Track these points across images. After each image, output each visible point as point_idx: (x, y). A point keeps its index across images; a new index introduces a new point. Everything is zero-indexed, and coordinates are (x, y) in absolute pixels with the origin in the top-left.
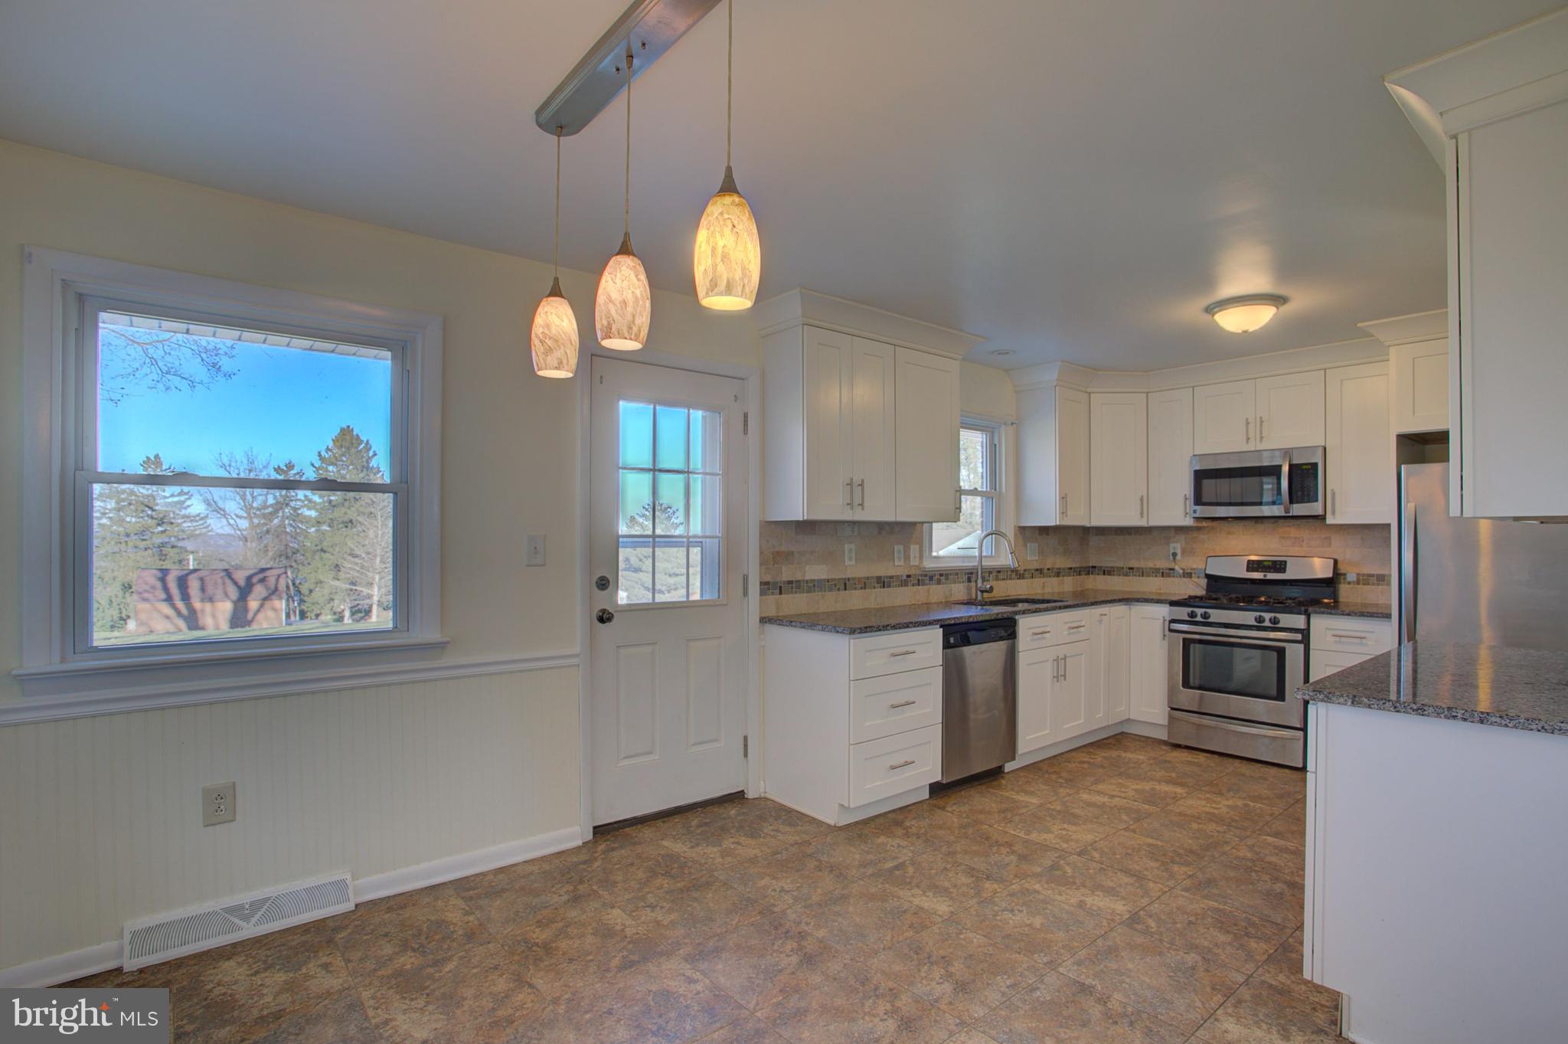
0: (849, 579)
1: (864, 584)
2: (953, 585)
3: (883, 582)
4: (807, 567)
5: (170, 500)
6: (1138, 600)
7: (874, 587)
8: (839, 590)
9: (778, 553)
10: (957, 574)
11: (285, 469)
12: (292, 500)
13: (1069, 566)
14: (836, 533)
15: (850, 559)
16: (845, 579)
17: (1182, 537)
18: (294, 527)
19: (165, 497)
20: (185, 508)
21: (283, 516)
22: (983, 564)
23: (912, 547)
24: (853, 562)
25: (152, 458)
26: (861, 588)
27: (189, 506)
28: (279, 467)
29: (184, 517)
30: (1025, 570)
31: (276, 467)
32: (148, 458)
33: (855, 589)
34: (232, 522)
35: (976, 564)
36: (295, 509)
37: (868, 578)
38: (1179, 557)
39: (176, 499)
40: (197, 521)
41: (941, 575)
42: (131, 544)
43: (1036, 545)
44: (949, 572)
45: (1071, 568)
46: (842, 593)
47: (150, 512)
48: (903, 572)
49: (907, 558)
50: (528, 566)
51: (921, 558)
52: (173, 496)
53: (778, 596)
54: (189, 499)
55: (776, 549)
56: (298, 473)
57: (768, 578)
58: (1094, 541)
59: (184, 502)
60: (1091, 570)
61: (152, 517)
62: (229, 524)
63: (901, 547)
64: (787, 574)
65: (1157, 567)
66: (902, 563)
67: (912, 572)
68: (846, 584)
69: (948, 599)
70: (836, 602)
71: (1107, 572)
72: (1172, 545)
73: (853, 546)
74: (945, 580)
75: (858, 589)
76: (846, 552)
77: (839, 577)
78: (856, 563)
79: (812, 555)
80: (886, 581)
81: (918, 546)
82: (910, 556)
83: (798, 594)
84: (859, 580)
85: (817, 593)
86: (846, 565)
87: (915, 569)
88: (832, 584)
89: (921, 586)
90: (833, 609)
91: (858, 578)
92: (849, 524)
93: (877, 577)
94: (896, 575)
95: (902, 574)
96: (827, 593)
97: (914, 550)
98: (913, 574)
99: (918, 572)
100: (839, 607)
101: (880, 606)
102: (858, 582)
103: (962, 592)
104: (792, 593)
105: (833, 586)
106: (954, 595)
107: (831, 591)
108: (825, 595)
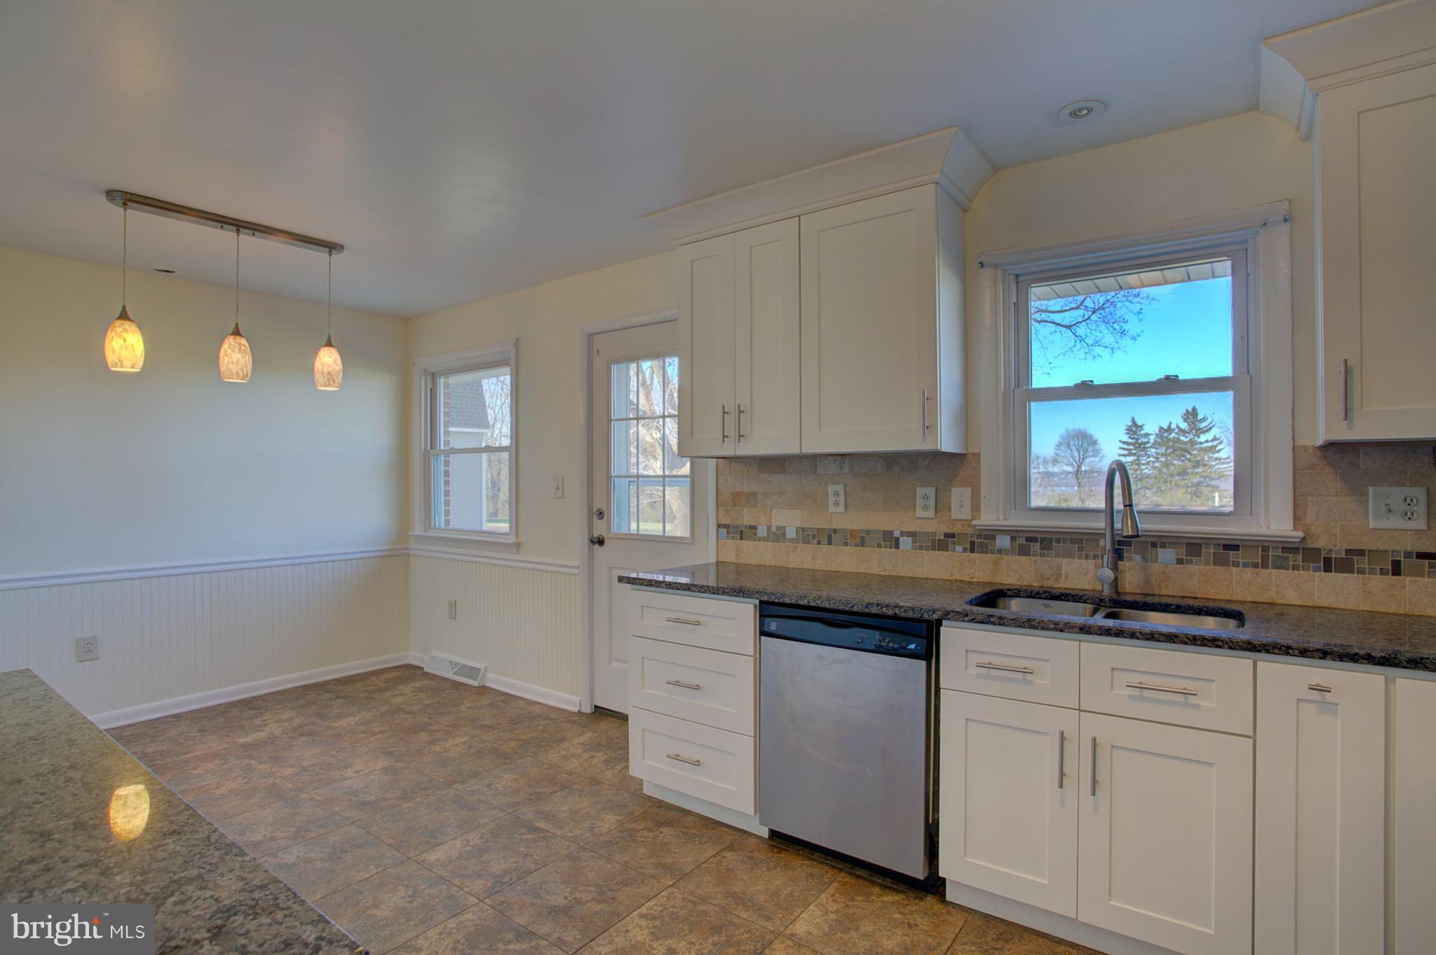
0: (835, 531)
1: (861, 539)
2: (1065, 561)
3: (893, 539)
4: (774, 512)
5: (1205, 445)
7: (879, 546)
8: (819, 543)
9: (738, 494)
14: (816, 471)
15: (836, 504)
16: (829, 529)
19: (1201, 443)
20: (1218, 451)
23: (955, 491)
24: (841, 509)
25: (1190, 410)
26: (856, 545)
27: (1220, 450)
29: (1217, 459)
33: (846, 544)
37: (868, 532)
39: (1210, 444)
40: (1227, 463)
41: (1029, 539)
42: (1174, 483)
43: (1419, 493)
44: (1053, 536)
46: (825, 548)
47: (1188, 456)
48: (939, 529)
49: (941, 505)
50: (555, 498)
51: (976, 508)
52: (1207, 441)
53: (739, 542)
54: (1221, 443)
55: (737, 490)
57: (726, 521)
59: (1216, 446)
61: (1190, 460)
63: (931, 492)
64: (747, 518)
66: (930, 513)
67: (958, 529)
68: (830, 537)
69: (1049, 583)
70: (813, 558)
73: (840, 488)
74: (1041, 549)
75: (851, 546)
76: (830, 494)
77: (819, 527)
78: (846, 510)
79: (780, 497)
80: (901, 538)
81: (969, 489)
82: (950, 503)
83: (762, 542)
84: (853, 534)
85: (787, 544)
86: (830, 511)
87: (963, 525)
88: (809, 535)
89: (978, 552)
90: (809, 566)
91: (851, 530)
92: (835, 458)
93: (884, 531)
94: (921, 531)
95: (934, 530)
96: (801, 544)
97: (959, 497)
98: (959, 532)
99: (970, 531)
100: (818, 565)
101: (887, 574)
102: (851, 535)
103: (1090, 576)
104: (755, 540)
105: (811, 537)
106: (1067, 577)
107: (808, 543)
108: (797, 548)
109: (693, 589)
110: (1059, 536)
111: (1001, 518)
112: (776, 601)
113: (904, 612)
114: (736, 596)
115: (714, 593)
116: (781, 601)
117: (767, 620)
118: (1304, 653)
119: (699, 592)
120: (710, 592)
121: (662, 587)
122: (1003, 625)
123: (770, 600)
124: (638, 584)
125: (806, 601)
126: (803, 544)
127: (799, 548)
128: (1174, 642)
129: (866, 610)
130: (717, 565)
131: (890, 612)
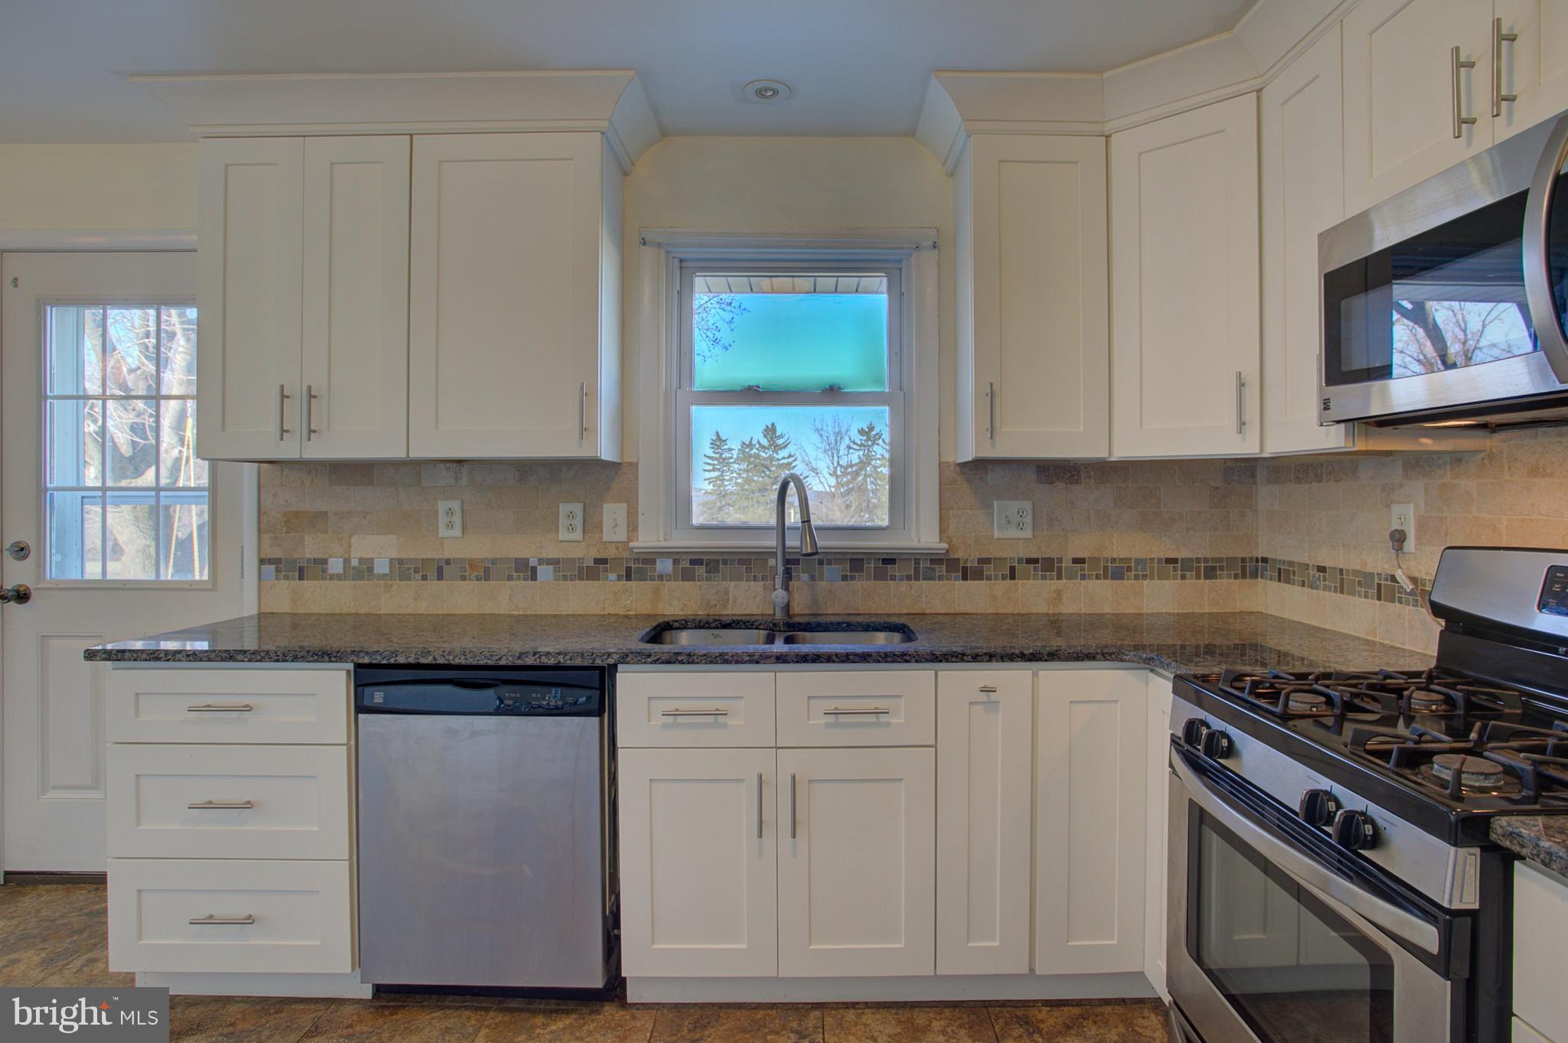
0: (448, 562)
1: (485, 571)
2: (732, 584)
3: (528, 569)
4: (354, 539)
5: (782, 462)
7: (510, 578)
8: (424, 578)
9: (296, 514)
10: (741, 562)
11: (867, 430)
12: (872, 459)
13: (1164, 555)
14: (420, 481)
15: (450, 525)
16: (440, 560)
18: (875, 484)
19: (779, 460)
20: (792, 469)
21: (865, 474)
23: (608, 508)
24: (457, 532)
25: (770, 427)
26: (478, 579)
27: (794, 467)
28: (862, 429)
30: (982, 561)
31: (860, 429)
32: (767, 427)
33: (463, 578)
34: (823, 480)
36: (875, 467)
37: (494, 561)
38: (1410, 545)
41: (694, 562)
42: (755, 499)
43: (1027, 505)
44: (720, 558)
45: (1169, 561)
46: (433, 585)
47: (768, 473)
48: (588, 554)
49: (591, 524)
51: (633, 527)
52: (784, 458)
53: (295, 583)
54: (795, 460)
55: (293, 508)
56: (877, 434)
57: (277, 553)
59: (792, 463)
60: (1252, 568)
61: (770, 477)
62: (821, 482)
63: (578, 508)
64: (311, 547)
65: (1368, 570)
66: (577, 535)
67: (611, 553)
68: (440, 570)
69: (717, 611)
70: (415, 599)
72: (1396, 509)
73: (456, 505)
74: (708, 572)
75: (470, 579)
76: (440, 512)
77: (424, 557)
78: (463, 533)
79: (365, 517)
80: (538, 567)
81: (625, 505)
82: (601, 522)
83: (336, 582)
84: (473, 564)
85: (375, 581)
86: (440, 536)
87: (617, 548)
88: (409, 569)
89: (635, 580)
90: (410, 610)
91: (470, 560)
92: (448, 465)
93: (516, 559)
94: (565, 556)
95: (580, 556)
96: (398, 582)
97: (613, 513)
98: (613, 556)
99: (626, 554)
100: (423, 607)
101: (521, 613)
102: (471, 567)
103: (758, 599)
104: (324, 579)
105: (412, 571)
106: (734, 602)
107: (408, 578)
108: (391, 586)
109: (240, 657)
110: (726, 557)
111: (662, 539)
112: (385, 662)
113: (571, 659)
114: (317, 661)
115: (278, 661)
116: (392, 661)
117: (368, 690)
118: (976, 658)
119: (250, 661)
120: (271, 660)
121: (180, 660)
122: (693, 662)
123: (374, 662)
124: (129, 660)
125: (431, 658)
126: (401, 580)
127: (395, 587)
128: (868, 662)
129: (519, 662)
130: (259, 619)
131: (552, 662)
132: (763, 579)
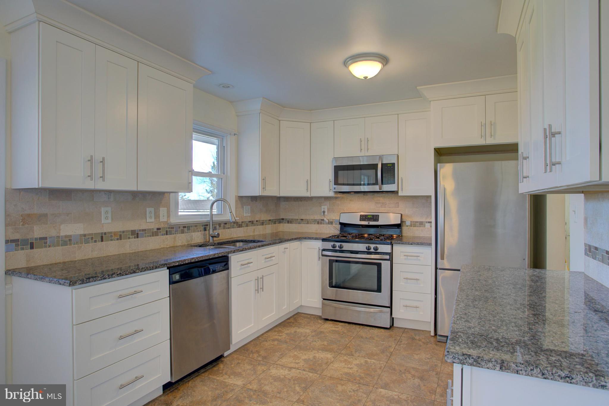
0: (105, 234)
1: (120, 236)
2: (193, 234)
3: (136, 234)
4: (62, 226)
6: (305, 238)
7: (129, 238)
8: (95, 241)
9: (28, 215)
10: (196, 226)
13: (269, 219)
14: (93, 199)
15: (107, 218)
16: (102, 233)
17: (328, 203)
22: (213, 219)
23: (162, 209)
24: (110, 221)
26: (118, 239)
30: (242, 222)
33: (112, 240)
35: (209, 219)
37: (123, 232)
38: (326, 213)
41: (184, 227)
43: (249, 207)
44: (191, 225)
45: (270, 220)
46: (99, 244)
48: (154, 227)
49: (157, 216)
51: (169, 216)
53: (28, 251)
55: (27, 212)
57: (16, 236)
58: (283, 204)
60: (281, 221)
63: (152, 209)
64: (39, 232)
65: (315, 219)
66: (153, 220)
67: (162, 226)
68: (102, 237)
69: (190, 243)
70: (92, 251)
71: (289, 222)
72: (323, 207)
73: (109, 209)
74: (187, 230)
75: (114, 240)
76: (102, 213)
77: (95, 232)
78: (112, 221)
79: (68, 216)
80: (139, 233)
81: (166, 208)
82: (159, 215)
83: (52, 248)
84: (115, 233)
85: (73, 245)
86: (102, 222)
87: (164, 224)
88: (89, 238)
89: (169, 235)
90: (90, 257)
91: (114, 232)
92: (105, 192)
93: (132, 231)
94: (148, 228)
95: (153, 227)
96: (83, 244)
97: (163, 211)
98: (163, 227)
99: (166, 226)
101: (134, 251)
102: (114, 235)
103: (200, 237)
104: (46, 247)
105: (90, 239)
106: (194, 239)
107: (88, 243)
108: (81, 247)
117: (173, 276)
126: (86, 244)
127: (83, 247)
132: (201, 231)
